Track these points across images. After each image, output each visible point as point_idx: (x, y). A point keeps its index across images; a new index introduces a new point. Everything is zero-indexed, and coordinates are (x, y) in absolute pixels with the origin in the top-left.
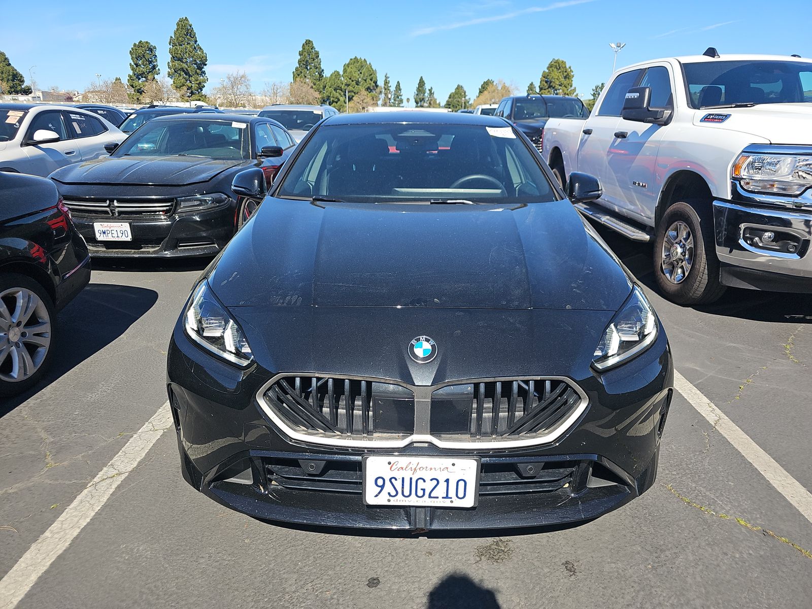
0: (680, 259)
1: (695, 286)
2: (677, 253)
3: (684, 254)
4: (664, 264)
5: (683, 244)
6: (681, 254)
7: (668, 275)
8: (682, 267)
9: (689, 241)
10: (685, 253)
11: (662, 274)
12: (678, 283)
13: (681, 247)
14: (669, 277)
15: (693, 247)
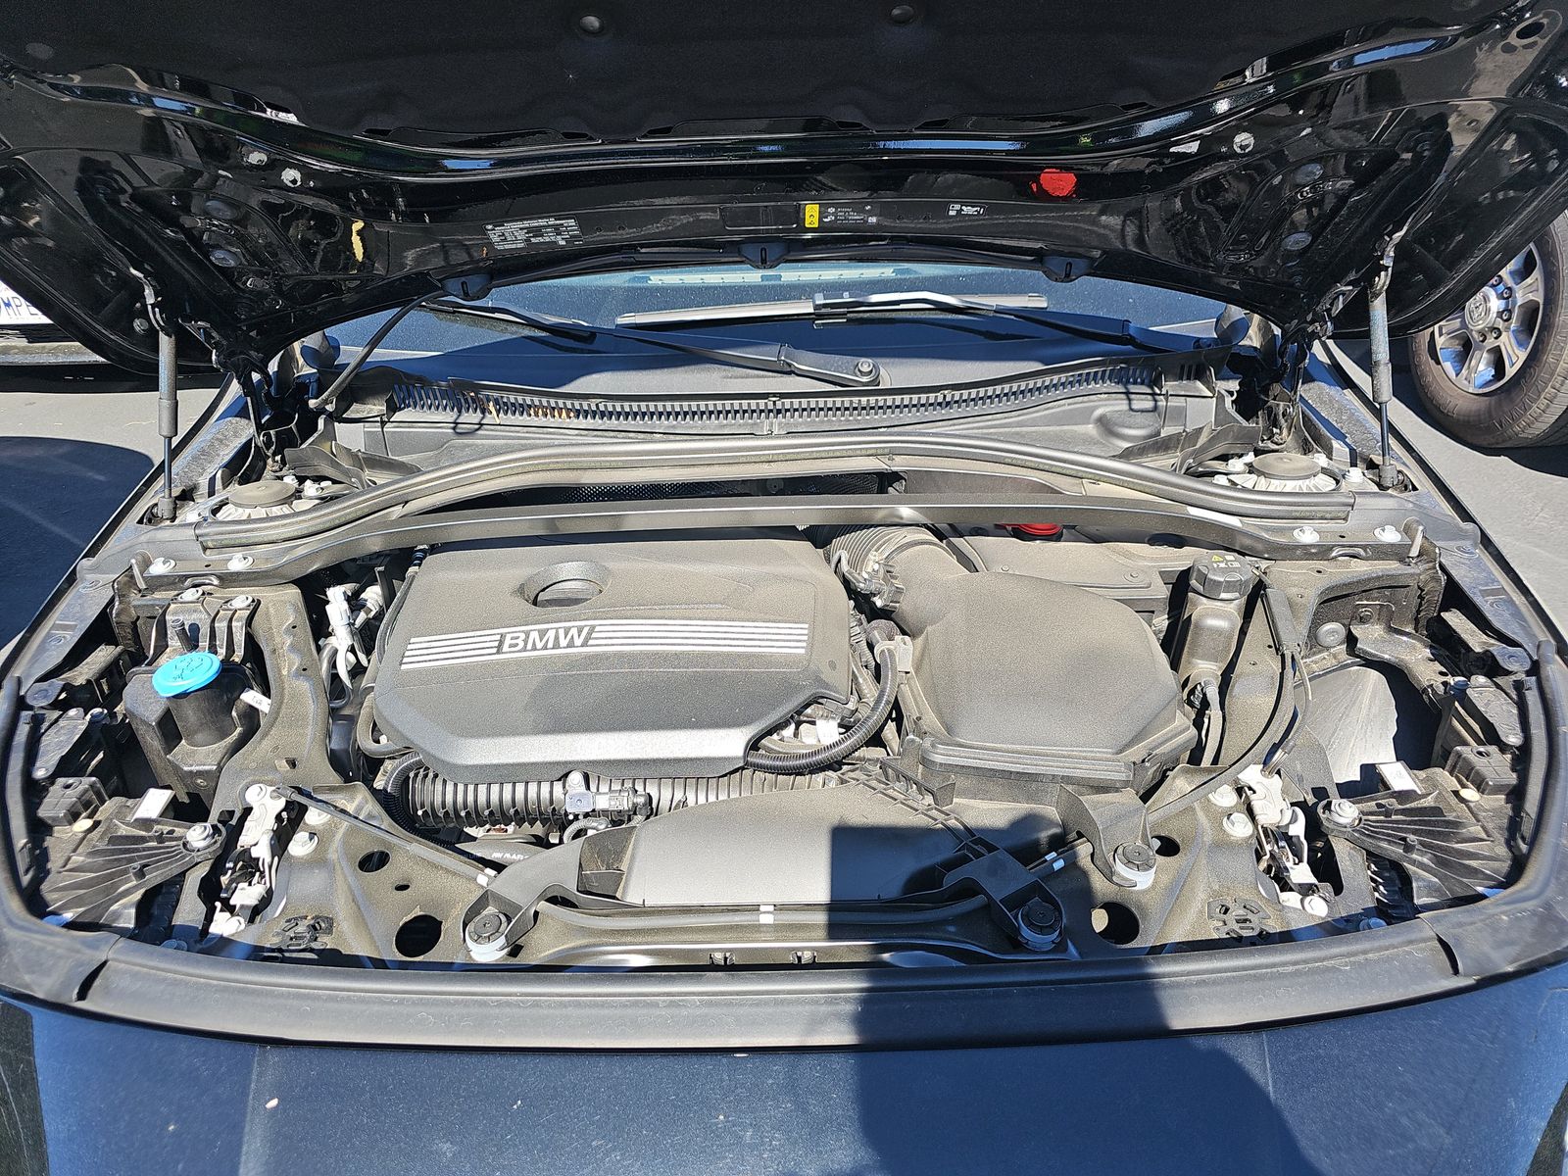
0: (1493, 329)
1: (1535, 410)
2: (1488, 311)
3: (1506, 313)
4: (1441, 335)
5: (1510, 289)
6: (1500, 314)
7: (1448, 366)
8: (1497, 352)
9: (1529, 281)
10: (1510, 312)
11: (1432, 362)
12: (1481, 391)
13: (1500, 296)
14: (1452, 373)
15: (1541, 301)
